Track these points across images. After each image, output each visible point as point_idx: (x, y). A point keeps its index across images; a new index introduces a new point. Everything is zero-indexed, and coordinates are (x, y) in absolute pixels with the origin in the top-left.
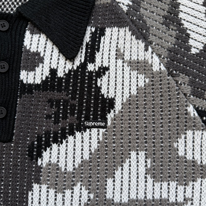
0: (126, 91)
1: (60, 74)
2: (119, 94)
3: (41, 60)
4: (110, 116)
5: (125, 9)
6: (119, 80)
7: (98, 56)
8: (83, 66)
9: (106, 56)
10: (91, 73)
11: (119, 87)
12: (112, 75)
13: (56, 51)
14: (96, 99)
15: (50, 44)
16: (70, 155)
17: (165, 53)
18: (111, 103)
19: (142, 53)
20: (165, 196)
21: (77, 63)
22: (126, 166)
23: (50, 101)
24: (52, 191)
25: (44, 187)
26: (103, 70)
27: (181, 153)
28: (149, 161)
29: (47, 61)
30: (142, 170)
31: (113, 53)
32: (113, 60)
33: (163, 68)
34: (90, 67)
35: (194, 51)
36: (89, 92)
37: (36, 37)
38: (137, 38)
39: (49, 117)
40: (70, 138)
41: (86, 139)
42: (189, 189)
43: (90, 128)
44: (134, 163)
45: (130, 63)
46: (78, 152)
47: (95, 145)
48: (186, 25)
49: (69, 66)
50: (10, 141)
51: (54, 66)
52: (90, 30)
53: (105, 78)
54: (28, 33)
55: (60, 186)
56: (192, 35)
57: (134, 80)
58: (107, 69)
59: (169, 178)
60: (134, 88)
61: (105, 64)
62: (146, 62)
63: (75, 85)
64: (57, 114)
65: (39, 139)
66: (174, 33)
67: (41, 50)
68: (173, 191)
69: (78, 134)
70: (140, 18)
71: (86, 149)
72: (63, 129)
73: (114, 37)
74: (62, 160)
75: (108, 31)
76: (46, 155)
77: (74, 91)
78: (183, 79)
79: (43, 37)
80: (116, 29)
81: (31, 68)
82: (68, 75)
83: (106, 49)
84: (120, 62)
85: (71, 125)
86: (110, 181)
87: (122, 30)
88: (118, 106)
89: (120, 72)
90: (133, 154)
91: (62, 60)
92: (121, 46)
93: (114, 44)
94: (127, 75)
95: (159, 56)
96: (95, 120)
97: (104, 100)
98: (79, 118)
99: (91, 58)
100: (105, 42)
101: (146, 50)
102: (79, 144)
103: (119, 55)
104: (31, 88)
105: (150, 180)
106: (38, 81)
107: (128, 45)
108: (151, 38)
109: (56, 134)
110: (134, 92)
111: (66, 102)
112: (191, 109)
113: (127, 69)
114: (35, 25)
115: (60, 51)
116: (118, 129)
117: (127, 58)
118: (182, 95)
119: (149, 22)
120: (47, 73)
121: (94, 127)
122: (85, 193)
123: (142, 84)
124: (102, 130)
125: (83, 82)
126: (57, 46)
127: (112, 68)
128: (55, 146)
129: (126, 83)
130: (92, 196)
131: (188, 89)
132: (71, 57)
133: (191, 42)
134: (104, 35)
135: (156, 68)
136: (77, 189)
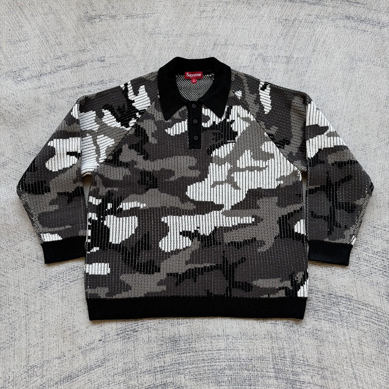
0: (242, 129)
1: (217, 123)
2: (239, 130)
3: (209, 119)
4: (236, 138)
5: (240, 98)
6: (239, 125)
7: (230, 116)
8: (225, 120)
9: (233, 116)
10: (228, 122)
11: (239, 127)
12: (236, 123)
13: (214, 115)
14: (231, 132)
15: (212, 113)
16: (223, 153)
17: (255, 114)
18: (236, 133)
19: (247, 115)
20: (258, 165)
21: (223, 119)
22: (243, 155)
23: (213, 133)
24: (217, 165)
25: (214, 164)
26: (233, 121)
27: (263, 150)
28: (252, 153)
29: (211, 119)
30: (249, 156)
31: (236, 115)
32: (236, 117)
33: (255, 119)
34: (228, 120)
35: (266, 113)
36: (228, 130)
37: (206, 110)
38: (245, 109)
39: (213, 139)
40: (222, 147)
41: (228, 147)
42: (267, 163)
43: (229, 143)
44: (246, 154)
45: (243, 118)
46: (225, 151)
47: (231, 149)
48: (263, 103)
49: (220, 120)
50: (200, 148)
51: (214, 120)
52: (227, 107)
53: (233, 124)
54: (203, 109)
55: (220, 163)
56: (265, 107)
57: (244, 125)
58: (234, 121)
59: (259, 159)
60: (245, 128)
61: (233, 119)
62: (248, 118)
63: (222, 127)
64: (216, 138)
65: (211, 147)
66: (258, 107)
67: (209, 115)
68: (261, 163)
69: (225, 145)
70: (245, 101)
71: (228, 150)
72: (219, 144)
73: (236, 109)
74: (220, 154)
75: (234, 107)
76: (214, 153)
77: (222, 130)
78: (262, 123)
79: (209, 110)
80: (236, 106)
81: (206, 122)
82: (219, 124)
83: (233, 113)
84: (239, 118)
85: (222, 142)
86: (238, 161)
87: (239, 107)
88: (239, 135)
89: (239, 122)
90: (246, 151)
91: (217, 118)
92: (239, 112)
93: (236, 112)
94: (242, 123)
95: (253, 115)
96: (231, 140)
97: (234, 132)
98: (225, 139)
99: (228, 117)
100: (233, 111)
101: (248, 113)
102: (225, 148)
103: (238, 116)
104: (206, 129)
105: (253, 160)
106: (209, 126)
107: (241, 112)
108: (250, 109)
109: (216, 145)
110: (245, 129)
111: (220, 133)
112: (265, 134)
113: (242, 121)
114: (206, 105)
115: (216, 115)
116: (240, 143)
117: (241, 116)
118: (262, 129)
119: (249, 103)
120: (212, 123)
121: (231, 142)
122: (229, 165)
123: (247, 126)
124: (234, 144)
125: (225, 126)
126: (215, 113)
127: (236, 121)
128: (217, 150)
129: (242, 126)
130: (232, 166)
131: (264, 127)
132: (220, 117)
133: (265, 110)
134: (232, 108)
135: (252, 120)
136: (226, 164)
